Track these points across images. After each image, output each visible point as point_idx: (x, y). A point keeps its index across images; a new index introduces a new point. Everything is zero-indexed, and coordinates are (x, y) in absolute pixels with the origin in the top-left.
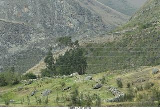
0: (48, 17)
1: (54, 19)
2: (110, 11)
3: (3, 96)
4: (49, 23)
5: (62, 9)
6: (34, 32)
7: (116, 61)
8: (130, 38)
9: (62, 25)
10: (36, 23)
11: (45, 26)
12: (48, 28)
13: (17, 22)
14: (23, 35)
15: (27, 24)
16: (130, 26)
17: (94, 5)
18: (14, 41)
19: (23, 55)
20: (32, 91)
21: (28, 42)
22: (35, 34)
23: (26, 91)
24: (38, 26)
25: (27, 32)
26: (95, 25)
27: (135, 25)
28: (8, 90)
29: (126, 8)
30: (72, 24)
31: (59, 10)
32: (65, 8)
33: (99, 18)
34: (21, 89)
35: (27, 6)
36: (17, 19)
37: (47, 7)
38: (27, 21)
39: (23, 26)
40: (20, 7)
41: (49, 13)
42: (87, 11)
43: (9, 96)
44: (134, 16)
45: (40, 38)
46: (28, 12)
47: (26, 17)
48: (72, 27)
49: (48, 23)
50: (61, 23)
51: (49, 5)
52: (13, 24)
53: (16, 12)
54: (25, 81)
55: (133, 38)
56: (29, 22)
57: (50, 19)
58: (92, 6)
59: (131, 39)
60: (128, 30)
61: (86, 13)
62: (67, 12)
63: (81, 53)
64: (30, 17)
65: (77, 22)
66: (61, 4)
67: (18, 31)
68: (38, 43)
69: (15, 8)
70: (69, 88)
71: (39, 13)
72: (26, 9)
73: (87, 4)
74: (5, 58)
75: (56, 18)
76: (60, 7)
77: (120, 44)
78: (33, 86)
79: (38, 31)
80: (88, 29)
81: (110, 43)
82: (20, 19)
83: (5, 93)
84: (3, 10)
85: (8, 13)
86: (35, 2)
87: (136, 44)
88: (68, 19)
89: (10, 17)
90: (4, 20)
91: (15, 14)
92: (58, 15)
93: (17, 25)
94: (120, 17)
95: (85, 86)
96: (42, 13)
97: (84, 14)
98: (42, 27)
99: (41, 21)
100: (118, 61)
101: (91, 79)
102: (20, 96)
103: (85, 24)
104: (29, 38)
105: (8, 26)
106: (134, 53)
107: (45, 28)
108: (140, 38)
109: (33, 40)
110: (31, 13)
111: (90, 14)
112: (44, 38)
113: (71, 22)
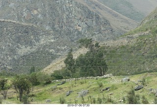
0: (57, 20)
1: (63, 22)
2: (116, 16)
3: (37, 96)
4: (58, 25)
5: (71, 12)
6: (43, 35)
7: (130, 64)
8: (144, 41)
9: (70, 28)
10: (44, 25)
11: (54, 29)
12: (56, 31)
13: (27, 24)
14: (32, 37)
15: (36, 27)
16: (142, 31)
17: (101, 9)
18: (23, 43)
19: (31, 57)
20: (66, 91)
21: (37, 44)
22: (44, 36)
23: (59, 91)
24: (47, 29)
25: (36, 34)
26: (102, 29)
27: (147, 30)
28: (41, 89)
29: (132, 13)
30: (80, 28)
31: (67, 13)
32: (74, 12)
33: (107, 23)
34: (55, 89)
35: (36, 9)
36: (26, 21)
37: (56, 10)
38: (36, 23)
39: (32, 29)
40: (29, 10)
41: (58, 16)
42: (96, 15)
43: (43, 95)
44: (144, 20)
45: (49, 41)
46: (38, 15)
47: (35, 20)
48: (80, 30)
49: (56, 26)
50: (70, 26)
51: (58, 8)
52: (22, 26)
53: (25, 14)
54: (57, 81)
55: (147, 41)
56: (38, 24)
57: (59, 22)
58: (100, 11)
59: (145, 43)
60: (140, 34)
61: (94, 17)
62: (75, 16)
63: (101, 55)
64: (39, 20)
65: (85, 26)
66: (69, 7)
67: (27, 32)
68: (47, 45)
69: (24, 10)
70: (107, 89)
71: (48, 16)
72: (35, 12)
73: (94, 8)
74: (14, 59)
75: (65, 21)
76: (68, 11)
77: (134, 48)
78: (66, 86)
79: (47, 33)
80: (96, 33)
81: (123, 47)
82: (29, 21)
83: (38, 93)
84: (13, 12)
85: (18, 15)
86: (44, 5)
87: (150, 48)
88: (76, 22)
89: (19, 19)
90: (14, 22)
91: (24, 17)
92: (67, 19)
93: (27, 27)
94: (126, 21)
95: (124, 87)
96: (51, 16)
97: (93, 18)
98: (50, 29)
99: (50, 24)
100: (132, 64)
101: (129, 80)
102: (54, 95)
103: (92, 27)
104: (38, 40)
105: (17, 27)
106: (148, 57)
107: (54, 30)
108: (154, 42)
109: (42, 42)
110: (40, 16)
111: (98, 18)
112: (52, 41)
113: (79, 25)
